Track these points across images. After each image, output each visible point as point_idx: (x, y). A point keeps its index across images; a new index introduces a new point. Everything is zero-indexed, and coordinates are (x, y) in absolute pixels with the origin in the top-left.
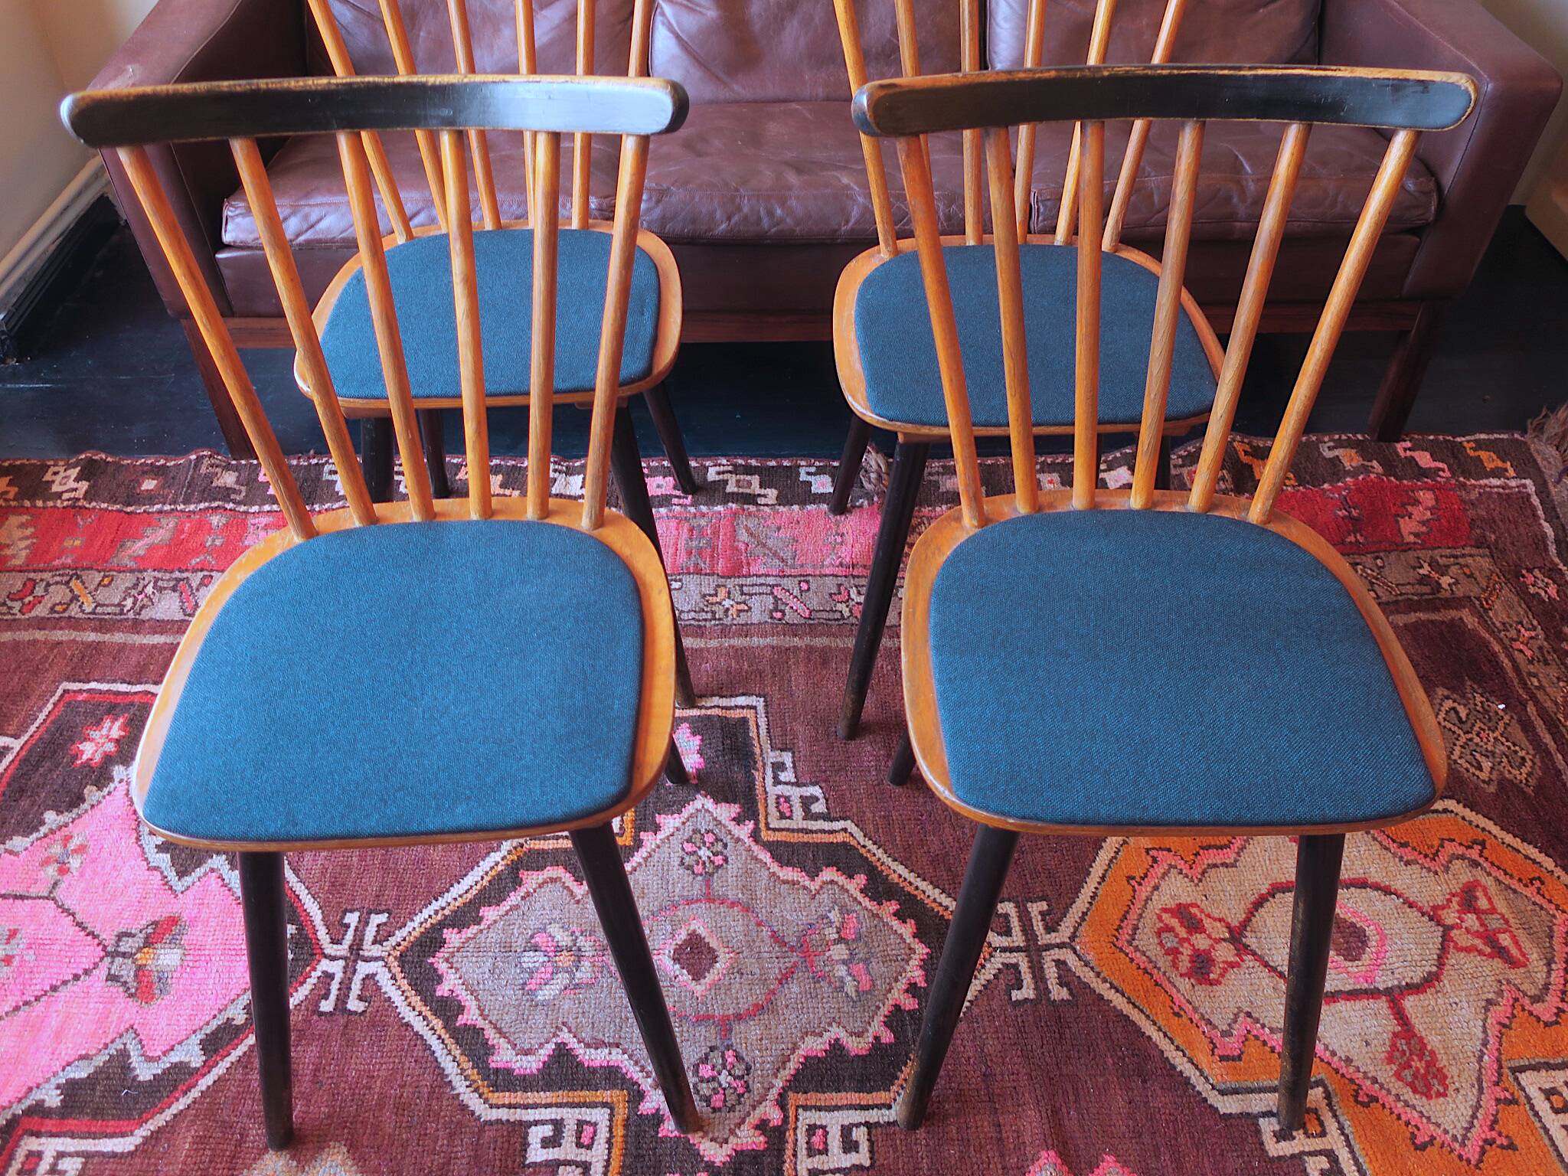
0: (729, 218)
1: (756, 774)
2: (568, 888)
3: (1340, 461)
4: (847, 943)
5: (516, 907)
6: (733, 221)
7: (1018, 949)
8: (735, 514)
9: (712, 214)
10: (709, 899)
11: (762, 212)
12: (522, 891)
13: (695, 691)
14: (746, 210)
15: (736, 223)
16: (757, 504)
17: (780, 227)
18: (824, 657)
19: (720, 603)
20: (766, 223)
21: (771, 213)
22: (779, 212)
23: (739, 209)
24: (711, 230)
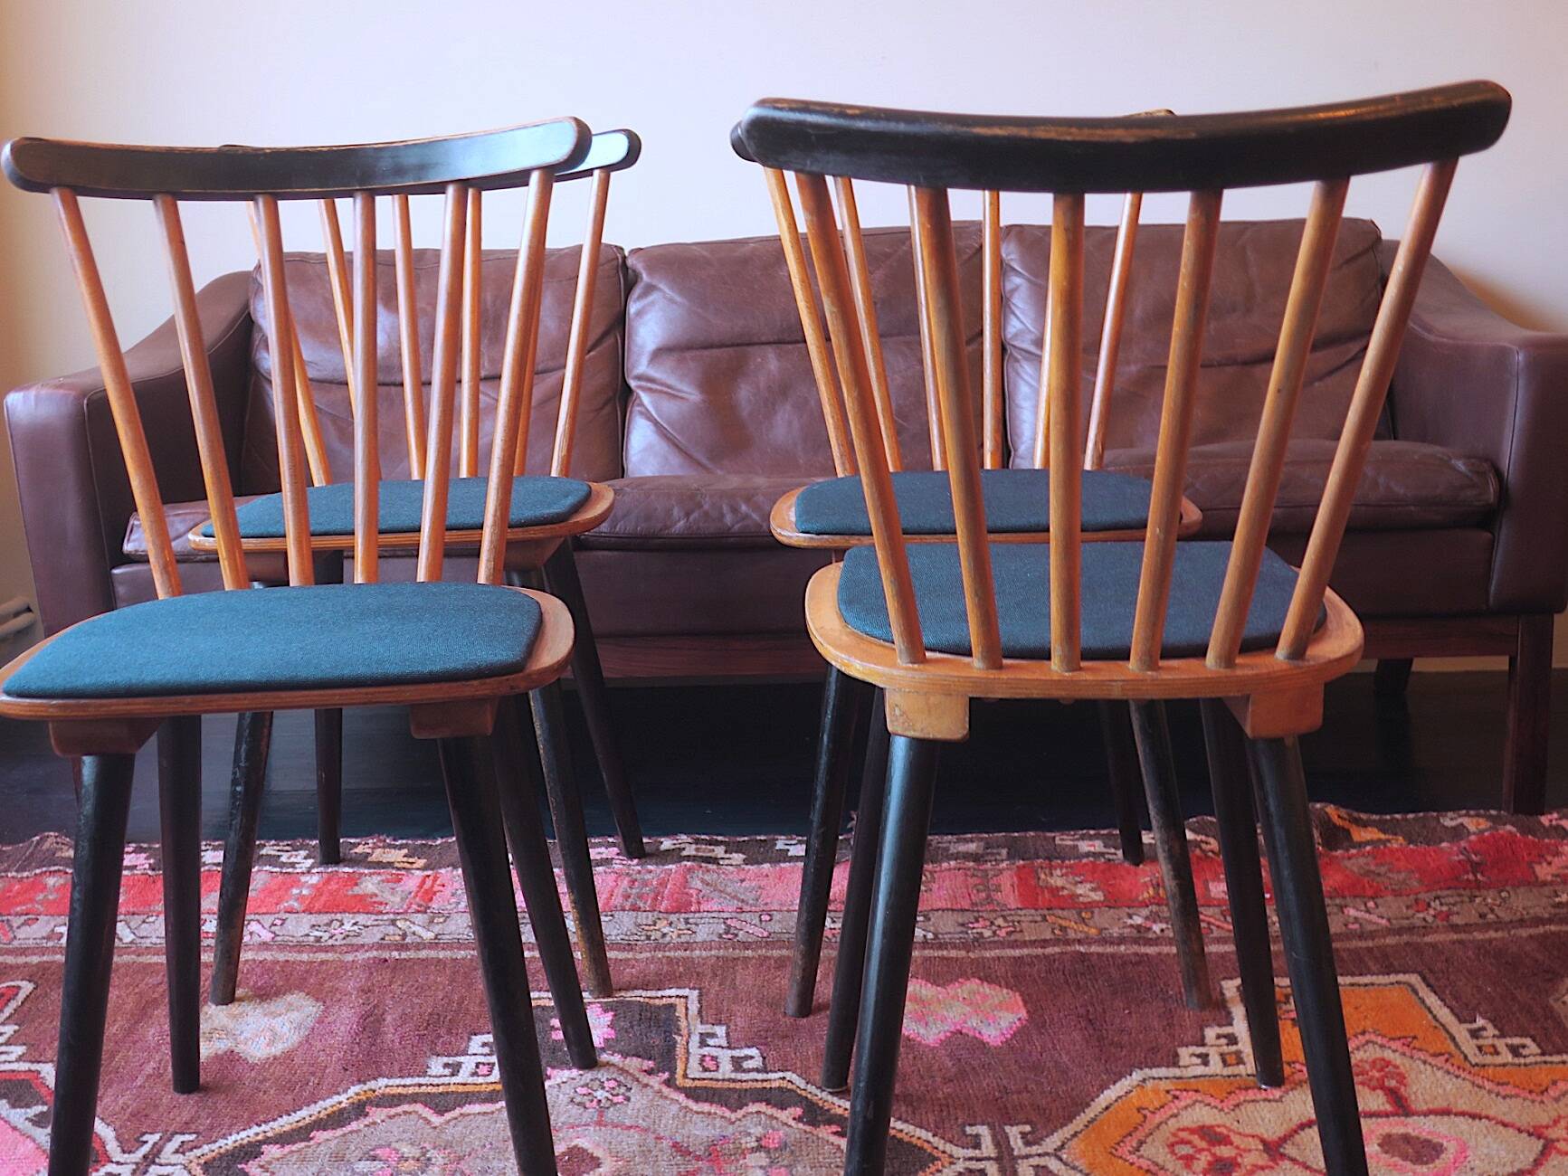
0: (688, 515)
1: (678, 1038)
2: (425, 1119)
3: (1465, 827)
4: (768, 1151)
5: (358, 1131)
6: (691, 518)
7: (989, 1159)
8: (690, 870)
9: (669, 512)
10: (599, 1123)
11: (725, 509)
12: (368, 1121)
13: (614, 986)
14: (706, 507)
15: (694, 520)
16: (719, 864)
17: (745, 523)
18: (781, 963)
19: (659, 930)
20: (729, 519)
21: (735, 510)
22: (744, 508)
23: (700, 506)
24: (667, 527)
